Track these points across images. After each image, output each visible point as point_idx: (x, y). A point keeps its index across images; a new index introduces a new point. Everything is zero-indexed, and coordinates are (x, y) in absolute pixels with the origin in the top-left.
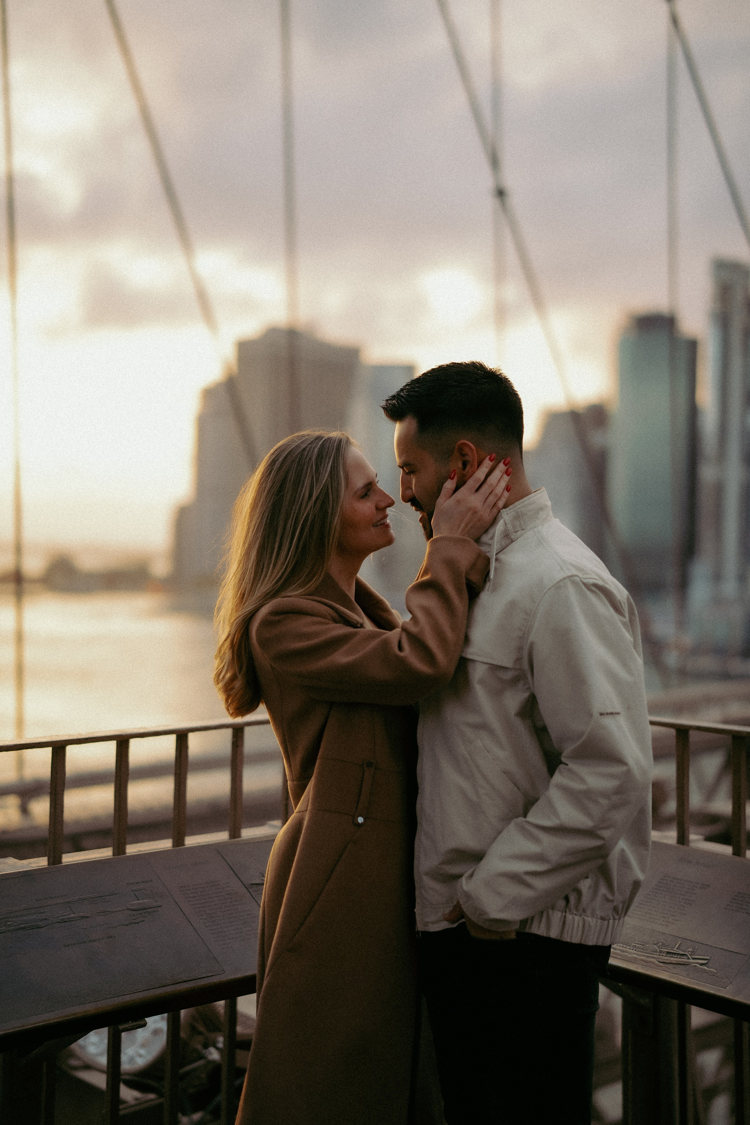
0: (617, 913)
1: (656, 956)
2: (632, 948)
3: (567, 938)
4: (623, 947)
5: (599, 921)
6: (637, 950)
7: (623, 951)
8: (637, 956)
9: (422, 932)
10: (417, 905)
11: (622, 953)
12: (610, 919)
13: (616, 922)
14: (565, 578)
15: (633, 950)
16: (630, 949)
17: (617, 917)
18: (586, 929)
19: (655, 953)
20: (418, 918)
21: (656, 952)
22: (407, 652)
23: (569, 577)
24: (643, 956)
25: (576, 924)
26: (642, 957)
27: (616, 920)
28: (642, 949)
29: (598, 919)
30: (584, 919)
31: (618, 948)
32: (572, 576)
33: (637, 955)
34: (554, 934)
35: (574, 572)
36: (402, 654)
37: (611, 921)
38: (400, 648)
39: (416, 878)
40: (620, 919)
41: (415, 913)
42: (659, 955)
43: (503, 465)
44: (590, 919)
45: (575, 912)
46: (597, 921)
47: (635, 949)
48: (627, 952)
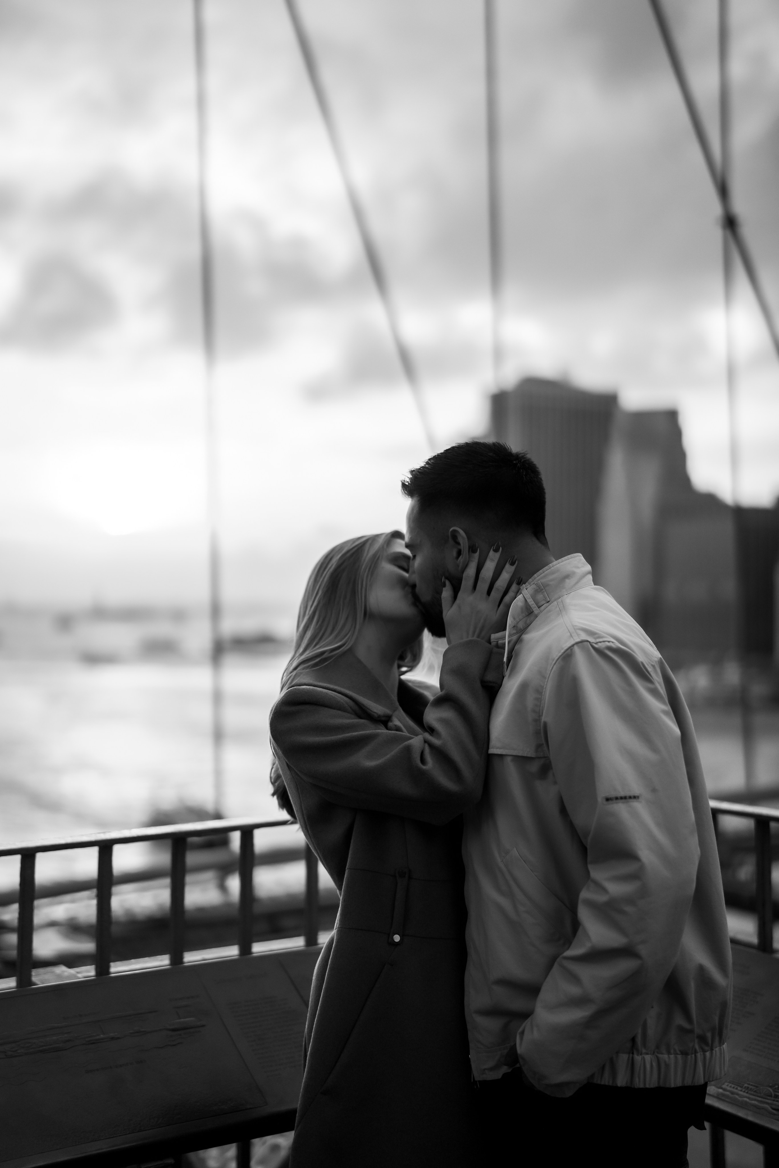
0: (707, 1044)
1: (769, 1101)
2: (744, 1090)
3: (639, 1084)
4: (734, 1088)
5: (679, 1057)
6: (750, 1092)
7: (732, 1093)
8: (748, 1100)
9: (479, 1081)
10: (471, 1051)
11: (732, 1096)
12: (696, 1052)
13: (708, 1054)
14: (573, 645)
15: (744, 1092)
16: (741, 1091)
17: (706, 1048)
18: (663, 1070)
19: (769, 1098)
20: (473, 1066)
21: (771, 1096)
22: (430, 764)
23: (577, 643)
24: (755, 1100)
25: (648, 1066)
26: (753, 1102)
27: (706, 1052)
28: (755, 1091)
29: (678, 1054)
30: (657, 1056)
31: (729, 1088)
32: (582, 642)
33: (749, 1098)
34: (621, 1081)
35: (584, 637)
36: (424, 767)
37: (699, 1055)
38: (423, 761)
39: (468, 1018)
40: (712, 1050)
41: (469, 1059)
42: (774, 1100)
43: (493, 552)
44: (666, 1056)
45: (644, 1051)
46: (676, 1058)
47: (746, 1091)
48: (738, 1094)
